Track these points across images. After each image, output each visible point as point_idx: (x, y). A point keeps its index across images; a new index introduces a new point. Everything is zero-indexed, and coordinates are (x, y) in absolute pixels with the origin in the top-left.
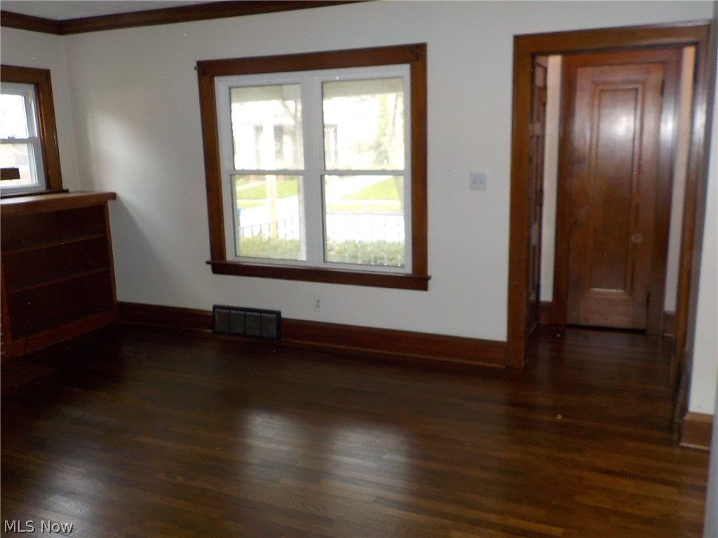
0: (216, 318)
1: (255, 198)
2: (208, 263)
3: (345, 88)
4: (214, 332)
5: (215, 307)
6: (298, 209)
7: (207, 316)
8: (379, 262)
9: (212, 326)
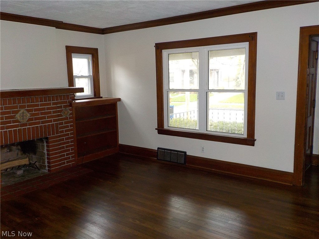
0: (159, 153)
1: (181, 102)
2: (156, 129)
3: (218, 54)
4: (157, 159)
5: (158, 148)
6: (197, 107)
7: (155, 152)
8: (233, 131)
9: (157, 156)
